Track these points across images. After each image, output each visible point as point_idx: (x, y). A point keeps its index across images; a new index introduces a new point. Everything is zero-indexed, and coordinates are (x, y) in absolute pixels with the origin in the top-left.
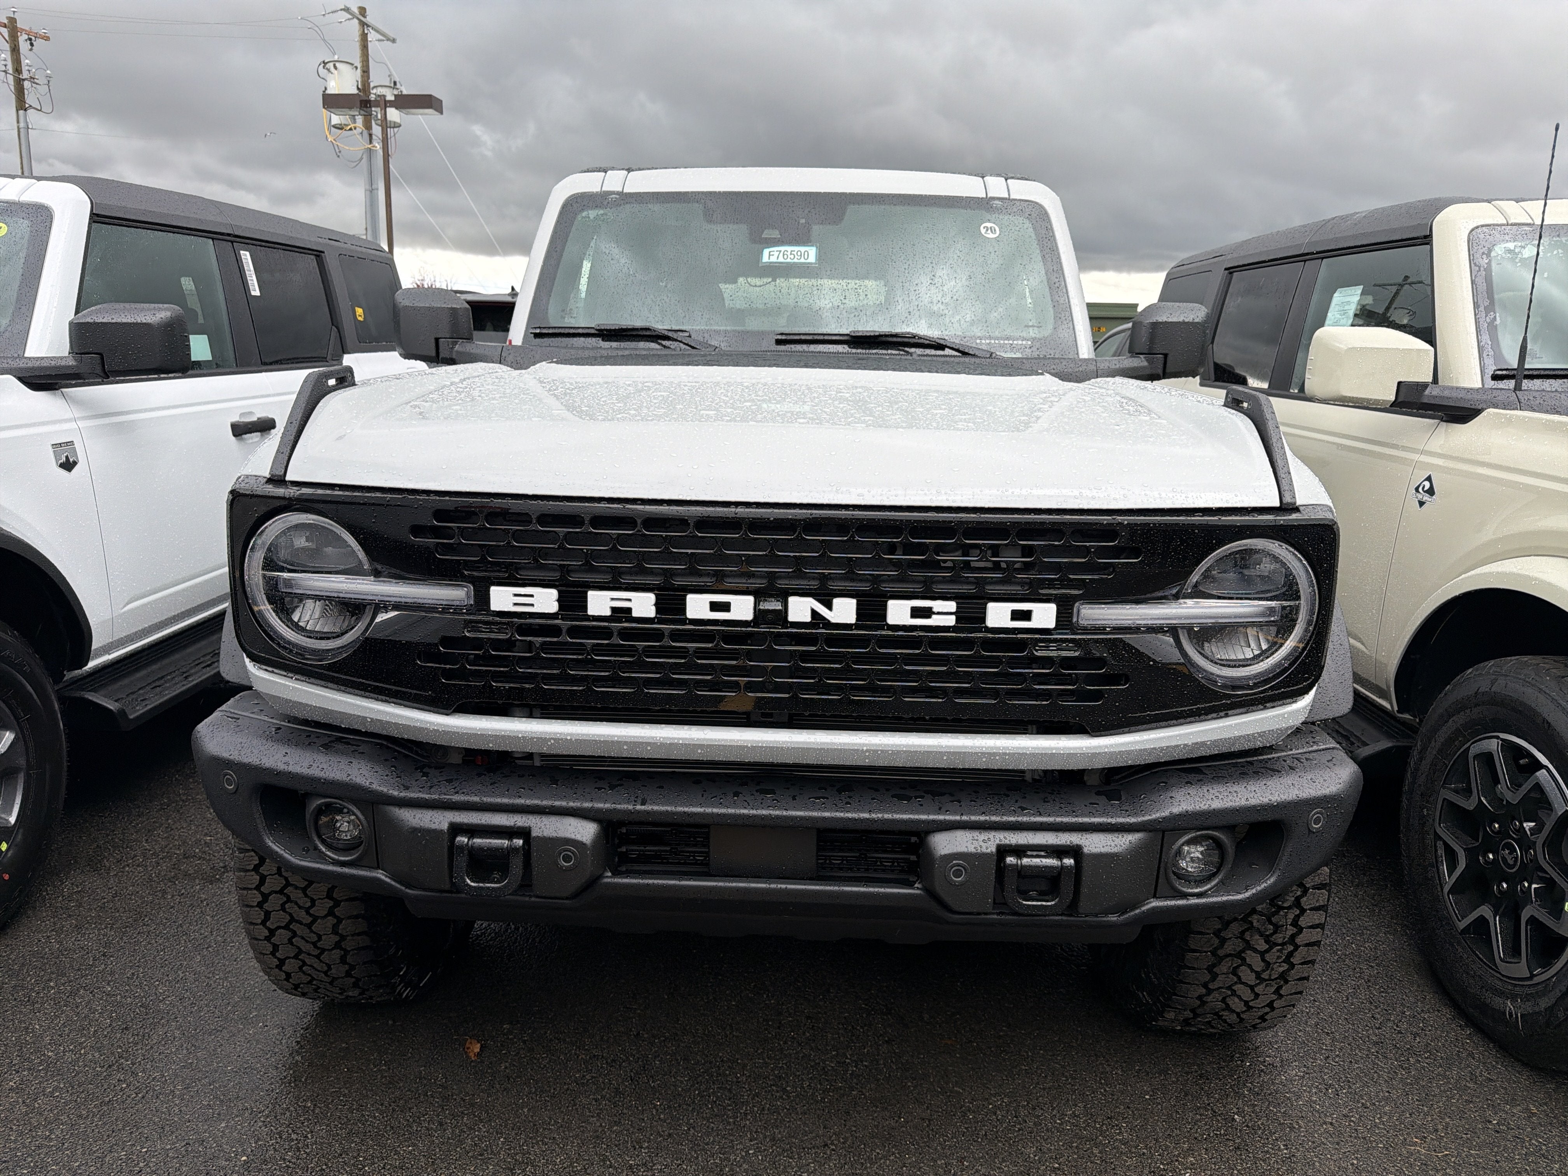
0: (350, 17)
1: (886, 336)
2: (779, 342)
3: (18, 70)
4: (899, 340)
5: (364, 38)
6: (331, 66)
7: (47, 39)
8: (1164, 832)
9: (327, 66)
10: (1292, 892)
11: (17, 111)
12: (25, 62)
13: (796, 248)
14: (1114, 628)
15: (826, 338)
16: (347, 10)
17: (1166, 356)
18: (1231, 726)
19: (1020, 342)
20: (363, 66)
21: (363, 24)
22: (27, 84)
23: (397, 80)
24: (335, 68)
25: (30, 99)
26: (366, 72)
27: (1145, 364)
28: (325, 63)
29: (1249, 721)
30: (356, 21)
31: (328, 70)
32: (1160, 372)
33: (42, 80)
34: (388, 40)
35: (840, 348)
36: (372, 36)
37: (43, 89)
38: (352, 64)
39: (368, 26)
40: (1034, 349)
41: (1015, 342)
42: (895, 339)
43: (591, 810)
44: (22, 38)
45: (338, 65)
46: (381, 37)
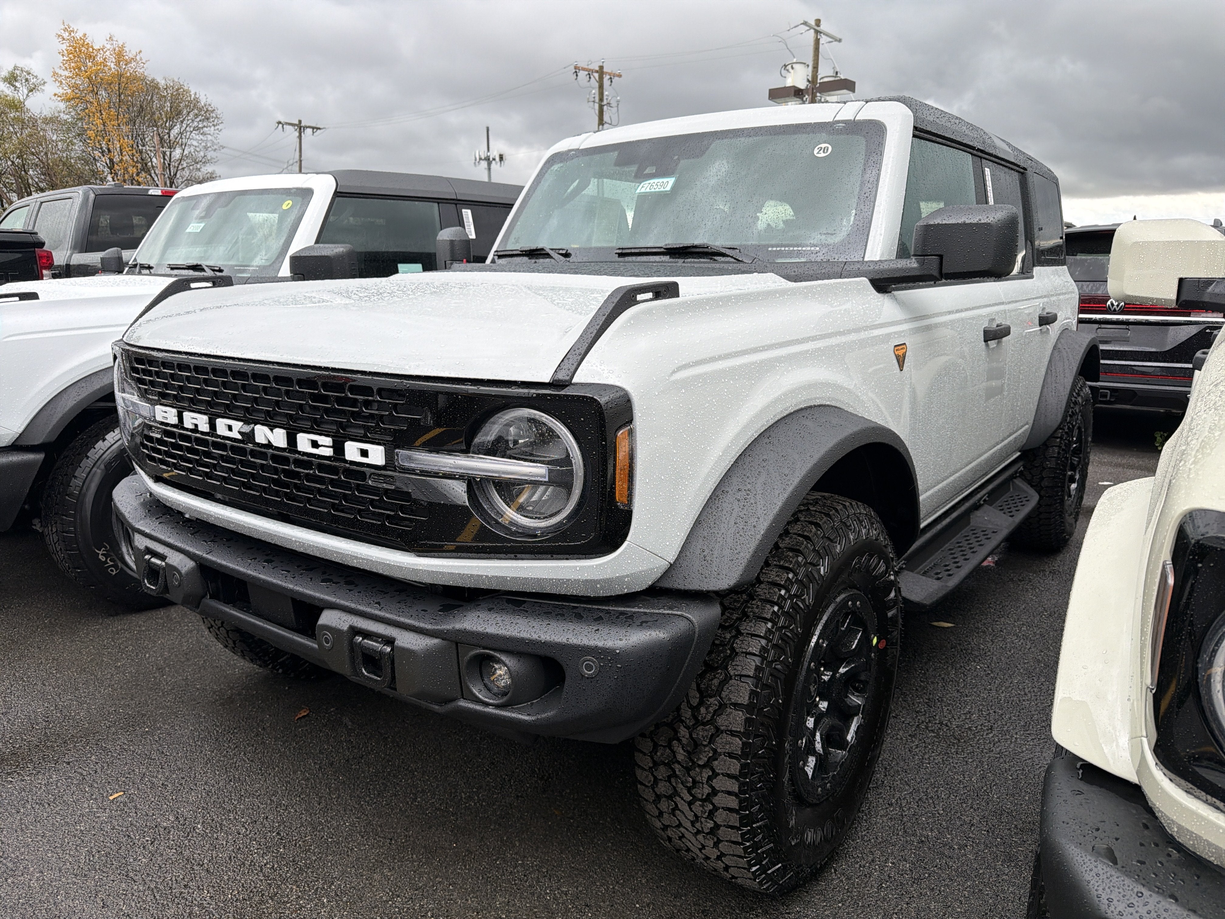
0: (808, 28)
1: (689, 247)
2: (621, 255)
3: (601, 100)
4: (701, 250)
5: (817, 42)
6: (790, 67)
7: (620, 76)
8: (457, 644)
9: (787, 68)
10: (705, 752)
11: (599, 126)
12: (606, 93)
13: (661, 180)
14: (422, 471)
15: (649, 250)
16: (805, 23)
17: (941, 257)
18: (523, 567)
19: (809, 249)
20: (814, 64)
21: (817, 32)
22: (605, 108)
23: (838, 70)
24: (792, 68)
25: (606, 118)
26: (816, 68)
27: (915, 265)
28: (785, 66)
29: (541, 567)
30: (812, 31)
31: (788, 70)
32: (936, 273)
33: (614, 104)
34: (836, 40)
35: (657, 258)
36: (823, 39)
37: (614, 110)
38: (805, 64)
39: (821, 33)
40: (821, 254)
41: (804, 249)
42: (698, 250)
43: (195, 554)
44: (606, 78)
45: (794, 66)
46: (831, 40)
